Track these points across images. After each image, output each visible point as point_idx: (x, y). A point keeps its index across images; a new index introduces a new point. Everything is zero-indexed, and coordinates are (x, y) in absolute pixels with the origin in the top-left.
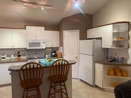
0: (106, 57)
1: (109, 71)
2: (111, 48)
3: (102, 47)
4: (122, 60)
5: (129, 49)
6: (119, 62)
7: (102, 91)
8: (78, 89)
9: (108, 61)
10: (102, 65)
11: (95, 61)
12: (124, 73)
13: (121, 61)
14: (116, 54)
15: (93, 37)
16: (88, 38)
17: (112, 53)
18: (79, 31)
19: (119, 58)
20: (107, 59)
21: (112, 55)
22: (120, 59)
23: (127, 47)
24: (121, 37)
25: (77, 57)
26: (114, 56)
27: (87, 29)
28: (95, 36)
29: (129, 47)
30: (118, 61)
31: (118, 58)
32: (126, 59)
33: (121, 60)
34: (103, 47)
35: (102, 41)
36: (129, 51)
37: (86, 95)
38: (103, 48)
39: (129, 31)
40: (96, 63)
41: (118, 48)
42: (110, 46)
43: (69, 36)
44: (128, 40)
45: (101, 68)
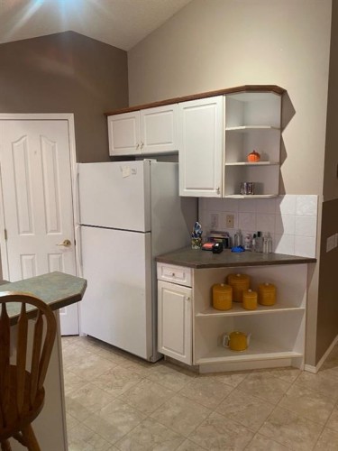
0: (196, 235)
1: (215, 291)
2: (219, 196)
3: (181, 194)
4: (256, 243)
5: (282, 198)
6: (244, 250)
7: (191, 379)
8: (87, 391)
9: (204, 249)
10: (189, 269)
11: (155, 253)
12: (267, 294)
13: (251, 246)
14: (230, 220)
15: (139, 152)
16: (113, 152)
17: (215, 218)
18: (71, 117)
19: (245, 235)
20: (200, 244)
21: (214, 224)
22: (247, 240)
23: (277, 193)
24: (254, 153)
25: (68, 243)
26: (222, 227)
27: (106, 115)
28: (145, 146)
29: (282, 192)
30: (241, 247)
31: (241, 237)
32: (269, 236)
33: (254, 243)
34: (184, 192)
35: (177, 168)
36: (281, 206)
37: (131, 419)
38: (183, 198)
39: (282, 129)
40: (159, 265)
41: (246, 196)
42: (215, 191)
43: (25, 144)
44: (281, 163)
45: (185, 282)
